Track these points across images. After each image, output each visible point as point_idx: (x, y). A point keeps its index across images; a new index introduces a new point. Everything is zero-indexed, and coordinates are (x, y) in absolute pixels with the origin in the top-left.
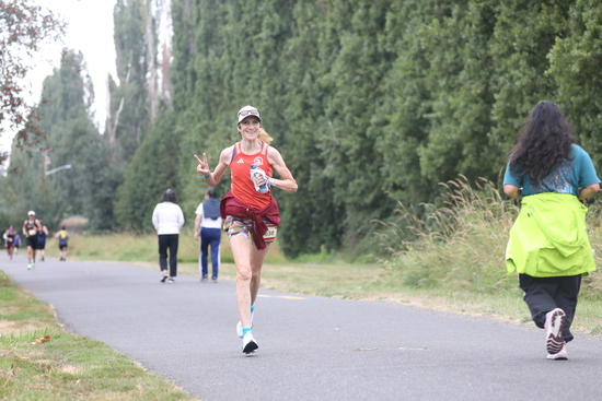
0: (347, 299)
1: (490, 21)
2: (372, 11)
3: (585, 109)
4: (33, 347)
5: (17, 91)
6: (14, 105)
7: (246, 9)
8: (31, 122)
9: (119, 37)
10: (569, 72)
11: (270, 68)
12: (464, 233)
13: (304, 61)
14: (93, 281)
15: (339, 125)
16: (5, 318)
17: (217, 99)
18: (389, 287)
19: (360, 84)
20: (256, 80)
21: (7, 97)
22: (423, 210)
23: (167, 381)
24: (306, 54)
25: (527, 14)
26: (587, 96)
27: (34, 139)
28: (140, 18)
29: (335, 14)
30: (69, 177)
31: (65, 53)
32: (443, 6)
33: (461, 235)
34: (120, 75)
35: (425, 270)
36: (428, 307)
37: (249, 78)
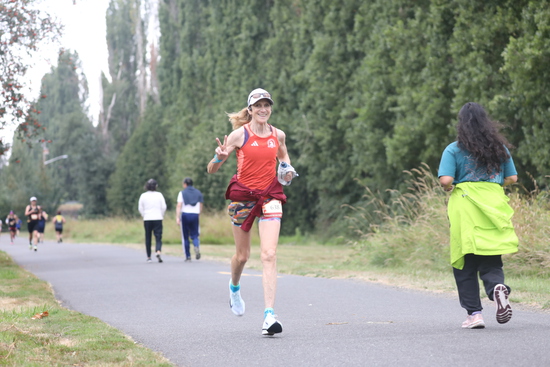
0: (320, 277)
1: (450, 22)
2: (342, 13)
3: (536, 103)
4: (33, 322)
5: (18, 87)
6: (15, 101)
7: (226, 12)
8: (30, 116)
9: (111, 38)
10: (522, 69)
11: (249, 66)
12: (427, 216)
13: (280, 60)
14: (88, 261)
15: (312, 118)
16: (7, 295)
17: (201, 94)
18: (358, 266)
19: (331, 81)
20: (237, 77)
21: (9, 94)
22: (389, 195)
23: (155, 353)
24: (282, 53)
25: (483, 16)
26: (538, 91)
27: (34, 131)
28: (130, 21)
29: (307, 16)
30: (66, 166)
31: (61, 53)
32: (407, 9)
33: (423, 219)
34: (112, 72)
35: (391, 251)
36: (393, 284)
37: (229, 75)
